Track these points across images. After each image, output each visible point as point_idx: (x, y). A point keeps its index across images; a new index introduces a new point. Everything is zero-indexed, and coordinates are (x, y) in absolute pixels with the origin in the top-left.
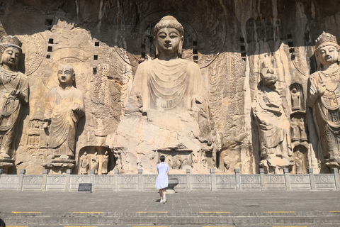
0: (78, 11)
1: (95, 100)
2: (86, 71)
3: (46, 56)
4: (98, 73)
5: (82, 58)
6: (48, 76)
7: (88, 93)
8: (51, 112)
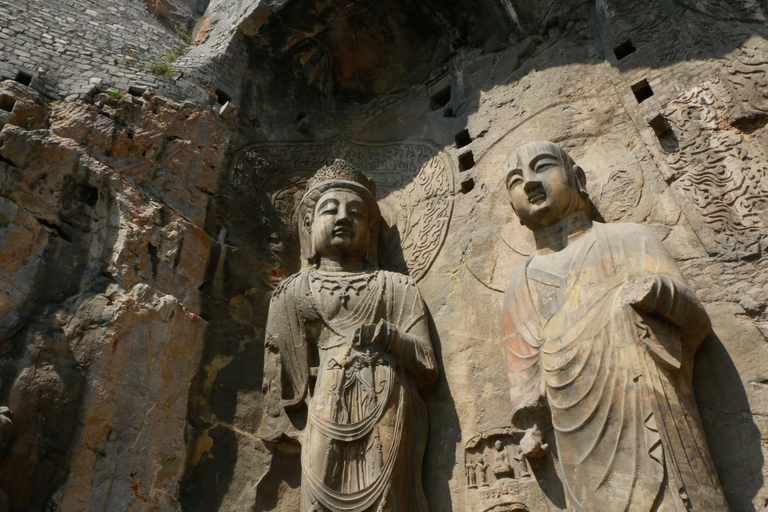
0: (513, 14)
1: (727, 244)
2: (625, 159)
3: (459, 187)
4: (684, 137)
5: (589, 125)
6: (486, 246)
7: (680, 233)
8: (535, 368)
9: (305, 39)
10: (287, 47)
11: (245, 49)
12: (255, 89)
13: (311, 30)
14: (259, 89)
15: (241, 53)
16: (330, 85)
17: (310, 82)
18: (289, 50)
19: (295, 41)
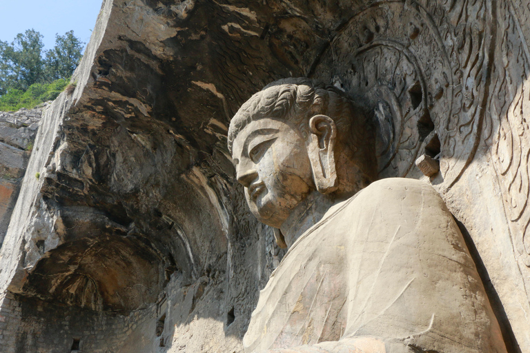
9: (67, 276)
10: (54, 288)
11: (17, 305)
12: (30, 337)
13: (69, 270)
14: (34, 335)
15: (14, 310)
16: (100, 302)
17: (83, 305)
18: (56, 289)
19: (59, 281)
